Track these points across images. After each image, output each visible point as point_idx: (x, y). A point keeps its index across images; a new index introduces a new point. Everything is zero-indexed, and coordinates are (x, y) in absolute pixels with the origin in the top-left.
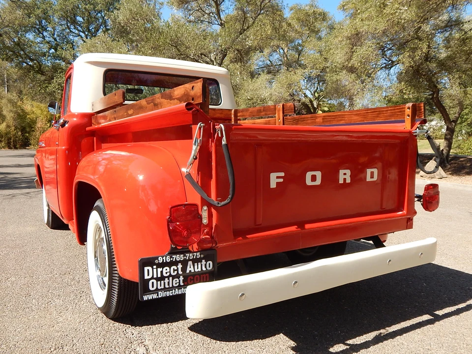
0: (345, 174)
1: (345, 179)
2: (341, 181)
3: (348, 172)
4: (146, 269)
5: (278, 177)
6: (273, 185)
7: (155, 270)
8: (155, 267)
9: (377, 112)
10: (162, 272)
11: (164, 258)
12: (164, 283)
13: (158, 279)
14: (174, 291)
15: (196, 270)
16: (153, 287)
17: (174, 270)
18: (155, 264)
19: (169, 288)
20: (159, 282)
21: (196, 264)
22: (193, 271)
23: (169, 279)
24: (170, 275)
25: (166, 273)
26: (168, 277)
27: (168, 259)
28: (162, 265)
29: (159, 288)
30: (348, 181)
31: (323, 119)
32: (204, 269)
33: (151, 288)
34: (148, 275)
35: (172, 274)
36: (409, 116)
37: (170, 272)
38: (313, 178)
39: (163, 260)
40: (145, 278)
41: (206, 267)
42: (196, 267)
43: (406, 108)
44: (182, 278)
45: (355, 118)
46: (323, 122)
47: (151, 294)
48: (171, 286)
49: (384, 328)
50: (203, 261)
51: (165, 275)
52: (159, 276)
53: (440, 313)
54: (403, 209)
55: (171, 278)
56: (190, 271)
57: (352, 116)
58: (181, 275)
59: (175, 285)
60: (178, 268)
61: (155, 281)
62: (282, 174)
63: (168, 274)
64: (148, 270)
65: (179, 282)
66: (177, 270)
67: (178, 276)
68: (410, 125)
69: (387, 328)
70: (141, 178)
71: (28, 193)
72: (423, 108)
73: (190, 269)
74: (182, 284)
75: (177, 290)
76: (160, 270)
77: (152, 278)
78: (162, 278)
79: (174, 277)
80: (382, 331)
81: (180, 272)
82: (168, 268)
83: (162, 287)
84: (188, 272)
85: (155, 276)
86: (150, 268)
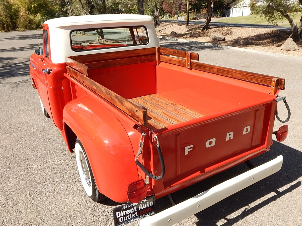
0: (230, 135)
1: (230, 138)
2: (227, 139)
3: (232, 133)
4: (117, 213)
5: (189, 148)
6: (186, 153)
7: (122, 213)
8: (122, 211)
9: (253, 76)
10: (126, 213)
11: (127, 206)
12: (127, 217)
13: (124, 217)
14: (133, 220)
15: (144, 207)
16: (121, 220)
17: (132, 210)
18: (122, 210)
19: (130, 219)
20: (124, 218)
21: (144, 205)
22: (142, 208)
23: (130, 215)
24: (130, 213)
25: (128, 213)
26: (129, 214)
27: (129, 206)
28: (126, 209)
29: (125, 220)
30: (232, 138)
31: (217, 70)
32: (148, 206)
33: (120, 221)
34: (119, 216)
35: (131, 212)
36: (273, 86)
37: (130, 212)
38: (211, 143)
39: (126, 207)
40: (117, 217)
41: (149, 205)
42: (144, 206)
43: (272, 81)
44: (136, 213)
45: (239, 75)
46: (217, 72)
47: (121, 224)
48: (131, 218)
49: (248, 205)
50: (148, 202)
51: (127, 214)
52: (124, 215)
53: (281, 190)
54: (265, 144)
55: (131, 215)
56: (141, 209)
57: (236, 74)
58: (136, 212)
59: (133, 217)
60: (134, 209)
61: (122, 218)
62: (192, 146)
63: (129, 213)
64: (118, 213)
65: (135, 215)
66: (134, 210)
67: (134, 213)
68: (274, 92)
69: (249, 205)
70: (107, 142)
71: (26, 80)
72: (283, 82)
73: (141, 208)
74: (137, 215)
75: (134, 219)
76: (124, 212)
77: (121, 216)
78: (126, 215)
79: (132, 214)
80: (246, 207)
81: (135, 211)
82: (129, 210)
83: (127, 219)
84: (140, 209)
85: (122, 215)
86: (119, 212)
